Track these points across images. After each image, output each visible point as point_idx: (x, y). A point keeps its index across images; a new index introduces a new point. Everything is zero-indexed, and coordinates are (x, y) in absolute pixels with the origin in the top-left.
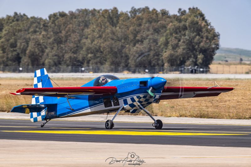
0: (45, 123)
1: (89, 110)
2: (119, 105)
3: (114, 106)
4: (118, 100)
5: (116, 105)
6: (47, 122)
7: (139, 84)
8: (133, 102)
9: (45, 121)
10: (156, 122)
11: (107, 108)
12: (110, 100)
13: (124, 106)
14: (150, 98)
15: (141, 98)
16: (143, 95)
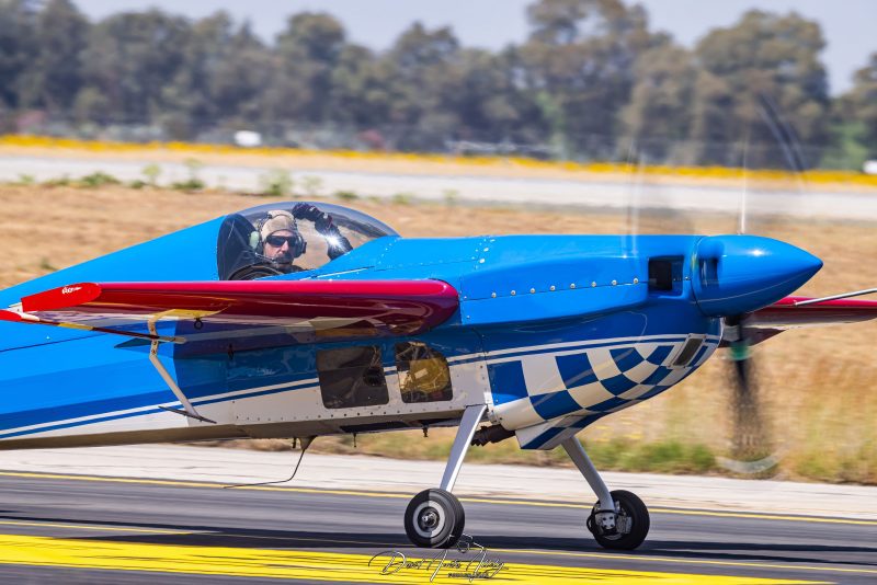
10: (610, 505)
11: (339, 414)
12: (374, 363)
13: (491, 407)
14: (681, 361)
15: (641, 359)
16: (655, 346)
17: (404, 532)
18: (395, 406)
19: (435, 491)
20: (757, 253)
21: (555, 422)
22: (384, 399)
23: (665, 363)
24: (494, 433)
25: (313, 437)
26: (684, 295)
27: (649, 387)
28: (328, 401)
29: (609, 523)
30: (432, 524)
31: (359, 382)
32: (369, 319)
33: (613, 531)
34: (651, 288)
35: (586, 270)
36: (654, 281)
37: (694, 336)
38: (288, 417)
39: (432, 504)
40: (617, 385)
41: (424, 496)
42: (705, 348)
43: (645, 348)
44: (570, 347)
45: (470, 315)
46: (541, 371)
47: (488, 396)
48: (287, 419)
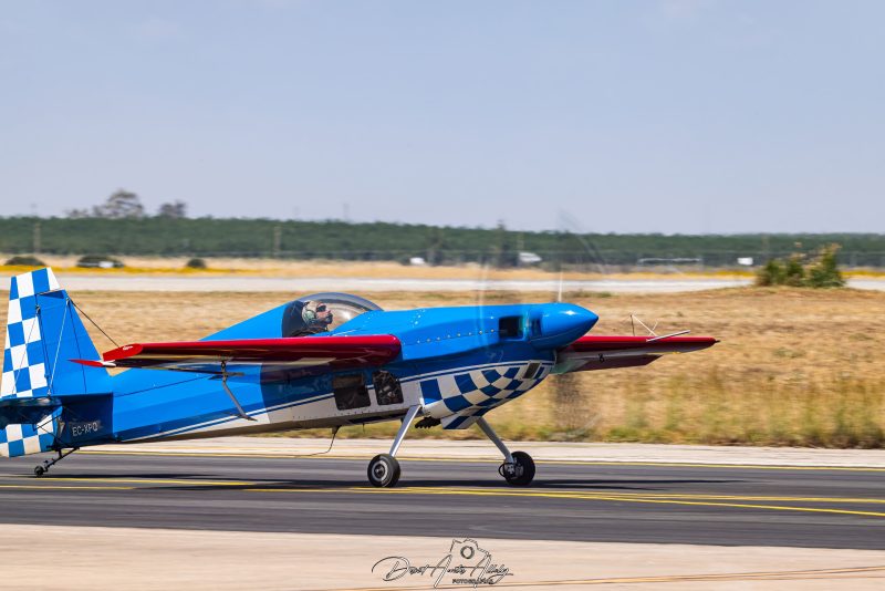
0: (54, 462)
1: (263, 418)
2: (401, 400)
3: (380, 403)
4: (399, 383)
5: (388, 402)
6: (61, 457)
7: (497, 329)
8: (463, 392)
9: (55, 455)
10: (512, 460)
11: (346, 413)
12: (362, 384)
13: (424, 406)
14: (528, 375)
15: (500, 376)
16: (508, 368)
17: (367, 479)
18: (375, 408)
19: (384, 455)
20: (570, 313)
21: (461, 413)
22: (368, 403)
23: (517, 377)
24: (429, 422)
25: (338, 427)
26: (524, 339)
27: (511, 392)
28: (340, 407)
29: (511, 470)
30: (381, 474)
31: (355, 395)
32: (359, 359)
33: (514, 474)
34: (501, 336)
35: (464, 326)
36: (504, 331)
37: (533, 361)
38: (312, 416)
39: (381, 462)
40: (490, 391)
41: (377, 458)
42: (542, 369)
43: (502, 369)
44: (461, 370)
45: (407, 354)
46: (448, 385)
47: (422, 400)
48: (313, 418)
